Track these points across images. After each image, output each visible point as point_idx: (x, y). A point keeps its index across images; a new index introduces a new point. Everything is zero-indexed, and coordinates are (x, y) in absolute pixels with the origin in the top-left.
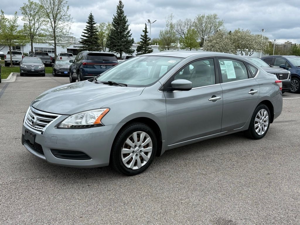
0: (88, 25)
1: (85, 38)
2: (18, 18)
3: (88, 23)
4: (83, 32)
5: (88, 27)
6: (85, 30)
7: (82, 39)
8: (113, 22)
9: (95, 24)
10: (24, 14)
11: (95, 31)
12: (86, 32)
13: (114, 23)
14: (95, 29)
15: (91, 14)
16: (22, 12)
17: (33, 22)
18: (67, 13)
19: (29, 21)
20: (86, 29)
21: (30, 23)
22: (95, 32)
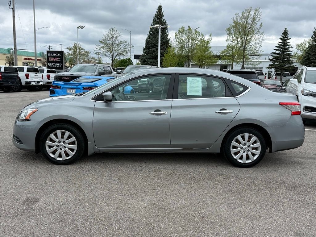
0: (281, 41)
1: (276, 55)
2: (212, 40)
3: (281, 39)
4: (274, 49)
5: (280, 43)
6: (276, 47)
7: (273, 56)
8: (313, 35)
9: (288, 39)
10: (229, 35)
11: (288, 47)
12: (277, 48)
13: (314, 37)
14: (289, 45)
15: (286, 29)
16: (227, 33)
17: (236, 42)
18: (259, 31)
19: (232, 41)
20: (278, 45)
21: (233, 43)
22: (287, 49)
